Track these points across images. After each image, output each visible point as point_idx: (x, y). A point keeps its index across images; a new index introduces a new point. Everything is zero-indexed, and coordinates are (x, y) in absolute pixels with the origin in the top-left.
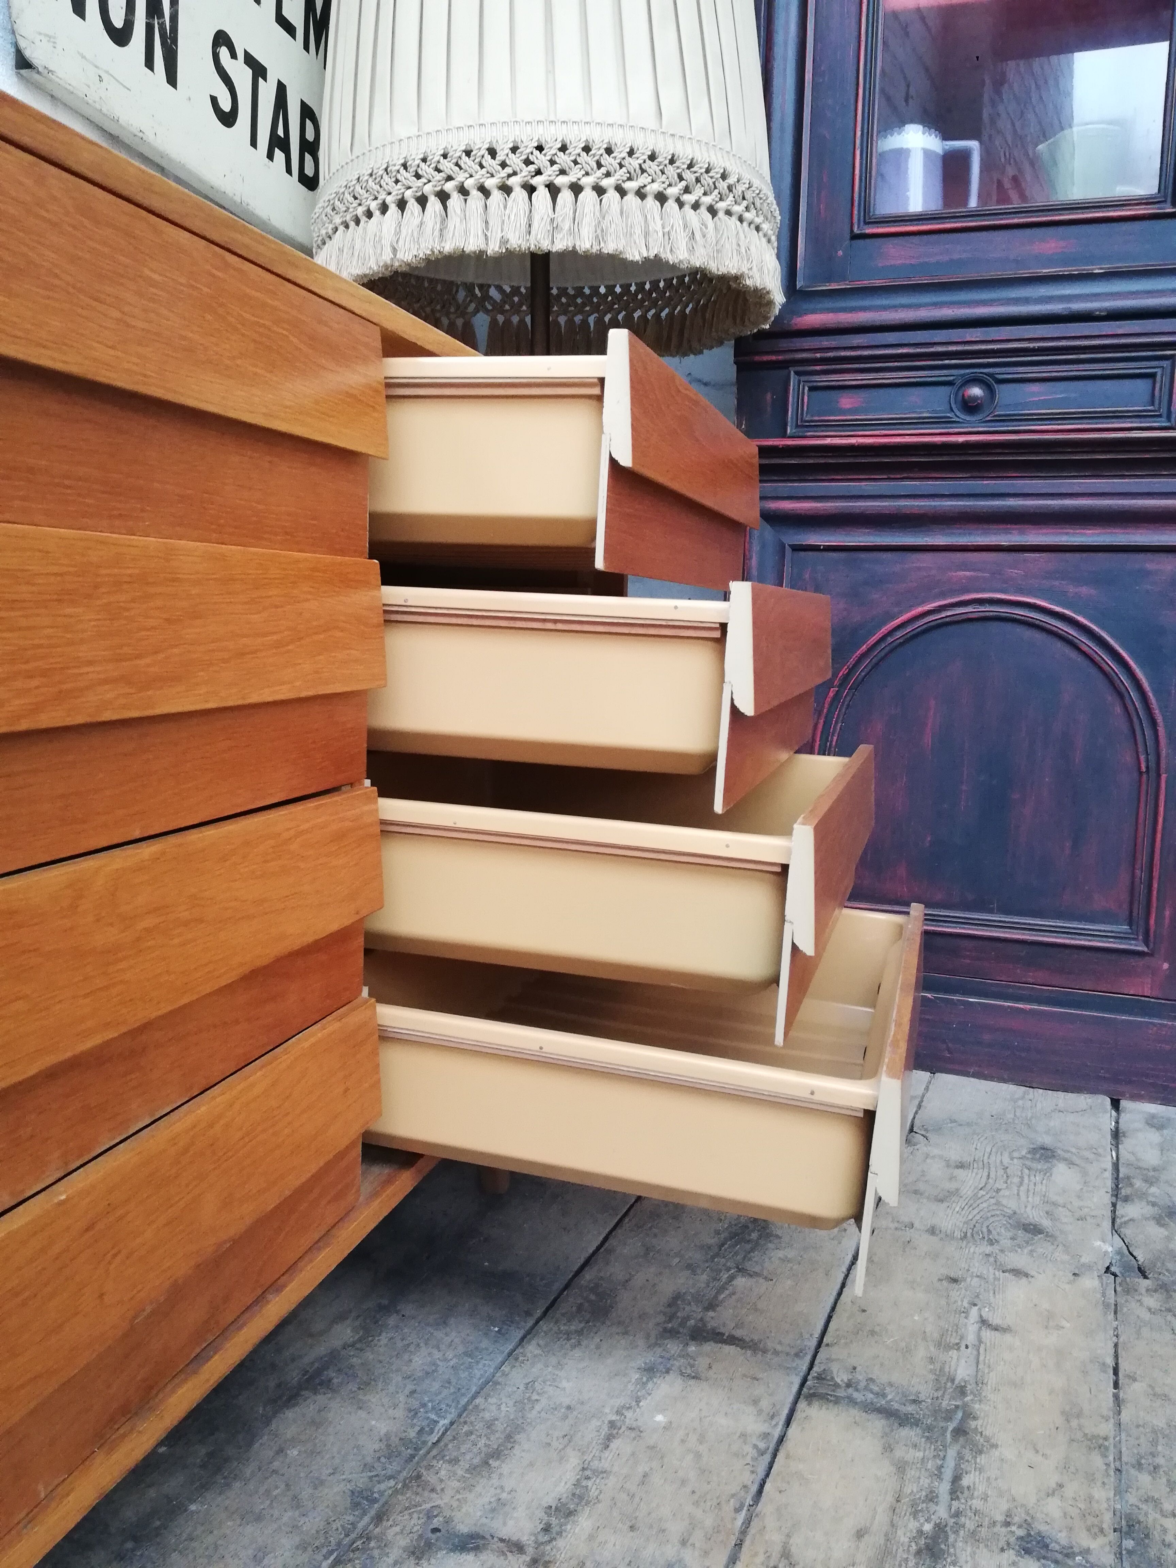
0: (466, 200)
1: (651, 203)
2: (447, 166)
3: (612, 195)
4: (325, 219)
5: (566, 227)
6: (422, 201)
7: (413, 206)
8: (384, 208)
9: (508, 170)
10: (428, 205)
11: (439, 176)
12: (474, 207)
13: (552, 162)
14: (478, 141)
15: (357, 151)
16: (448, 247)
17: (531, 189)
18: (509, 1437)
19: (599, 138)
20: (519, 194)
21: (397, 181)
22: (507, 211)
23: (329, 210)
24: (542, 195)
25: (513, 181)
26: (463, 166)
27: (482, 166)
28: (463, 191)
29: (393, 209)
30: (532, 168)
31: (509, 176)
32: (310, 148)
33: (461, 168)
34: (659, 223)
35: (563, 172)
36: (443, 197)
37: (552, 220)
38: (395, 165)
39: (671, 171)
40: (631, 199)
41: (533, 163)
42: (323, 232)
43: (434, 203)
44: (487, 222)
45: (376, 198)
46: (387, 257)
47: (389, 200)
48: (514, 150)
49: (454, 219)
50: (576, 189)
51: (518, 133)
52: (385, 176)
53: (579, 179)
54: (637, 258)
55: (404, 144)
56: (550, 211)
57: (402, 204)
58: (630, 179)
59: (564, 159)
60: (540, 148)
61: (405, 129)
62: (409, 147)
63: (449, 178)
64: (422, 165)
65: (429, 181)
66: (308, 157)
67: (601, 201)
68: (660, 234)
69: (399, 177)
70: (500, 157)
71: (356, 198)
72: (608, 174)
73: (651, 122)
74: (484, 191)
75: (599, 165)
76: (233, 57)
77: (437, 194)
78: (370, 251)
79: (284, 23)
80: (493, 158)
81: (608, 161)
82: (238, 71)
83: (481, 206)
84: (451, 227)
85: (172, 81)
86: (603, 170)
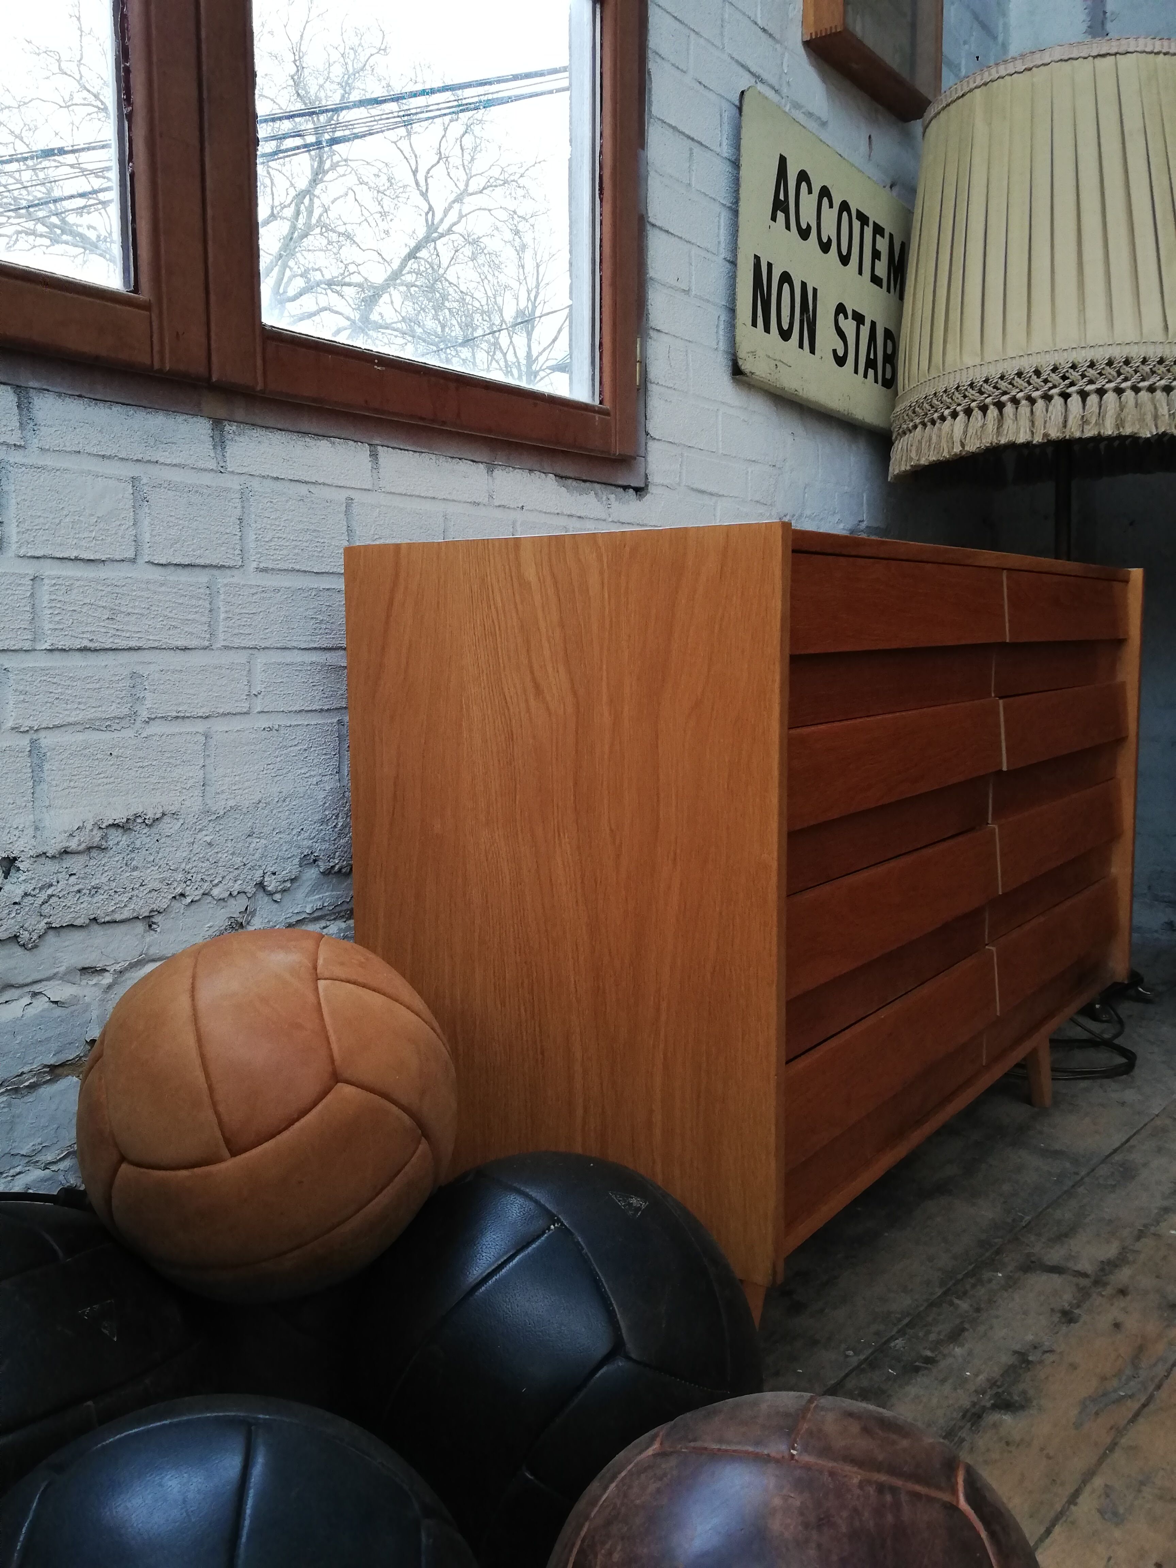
0: (1017, 408)
1: (1159, 394)
2: (1003, 385)
3: (1129, 394)
4: (906, 418)
5: (1094, 422)
6: (984, 409)
7: (977, 413)
8: (954, 415)
9: (1050, 385)
10: (989, 411)
11: (997, 392)
12: (1023, 412)
13: (1083, 376)
14: (1027, 367)
15: (934, 374)
16: (1003, 441)
17: (1065, 396)
18: (1072, 1229)
19: (1119, 354)
20: (1058, 401)
21: (965, 397)
22: (1049, 415)
23: (910, 413)
24: (1075, 400)
25: (1053, 392)
26: (1015, 384)
28: (1015, 401)
29: (961, 416)
30: (1067, 382)
31: (1050, 389)
32: (891, 359)
33: (1014, 386)
34: (1166, 408)
35: (1091, 382)
36: (1000, 406)
37: (1083, 417)
38: (964, 386)
40: (1144, 395)
41: (1068, 378)
42: (905, 426)
43: (993, 412)
44: (1033, 422)
45: (948, 408)
46: (957, 449)
47: (959, 408)
48: (1054, 370)
49: (1008, 422)
50: (1101, 392)
51: (1056, 359)
52: (956, 393)
53: (1104, 385)
54: (1149, 435)
55: (971, 371)
56: (1081, 410)
57: (968, 412)
58: (1143, 380)
59: (1091, 373)
60: (1074, 367)
61: (970, 359)
62: (974, 372)
63: (1005, 393)
64: (985, 385)
65: (990, 396)
66: (888, 366)
67: (1120, 398)
68: (1167, 416)
69: (967, 393)
70: (1044, 376)
71: (932, 407)
72: (1126, 379)
73: (1159, 336)
74: (1032, 401)
75: (1119, 374)
76: (846, 317)
77: (995, 404)
78: (944, 444)
79: (876, 280)
80: (1038, 377)
81: (1127, 370)
82: (848, 326)
83: (1029, 409)
84: (1005, 427)
85: (812, 351)
86: (1122, 377)
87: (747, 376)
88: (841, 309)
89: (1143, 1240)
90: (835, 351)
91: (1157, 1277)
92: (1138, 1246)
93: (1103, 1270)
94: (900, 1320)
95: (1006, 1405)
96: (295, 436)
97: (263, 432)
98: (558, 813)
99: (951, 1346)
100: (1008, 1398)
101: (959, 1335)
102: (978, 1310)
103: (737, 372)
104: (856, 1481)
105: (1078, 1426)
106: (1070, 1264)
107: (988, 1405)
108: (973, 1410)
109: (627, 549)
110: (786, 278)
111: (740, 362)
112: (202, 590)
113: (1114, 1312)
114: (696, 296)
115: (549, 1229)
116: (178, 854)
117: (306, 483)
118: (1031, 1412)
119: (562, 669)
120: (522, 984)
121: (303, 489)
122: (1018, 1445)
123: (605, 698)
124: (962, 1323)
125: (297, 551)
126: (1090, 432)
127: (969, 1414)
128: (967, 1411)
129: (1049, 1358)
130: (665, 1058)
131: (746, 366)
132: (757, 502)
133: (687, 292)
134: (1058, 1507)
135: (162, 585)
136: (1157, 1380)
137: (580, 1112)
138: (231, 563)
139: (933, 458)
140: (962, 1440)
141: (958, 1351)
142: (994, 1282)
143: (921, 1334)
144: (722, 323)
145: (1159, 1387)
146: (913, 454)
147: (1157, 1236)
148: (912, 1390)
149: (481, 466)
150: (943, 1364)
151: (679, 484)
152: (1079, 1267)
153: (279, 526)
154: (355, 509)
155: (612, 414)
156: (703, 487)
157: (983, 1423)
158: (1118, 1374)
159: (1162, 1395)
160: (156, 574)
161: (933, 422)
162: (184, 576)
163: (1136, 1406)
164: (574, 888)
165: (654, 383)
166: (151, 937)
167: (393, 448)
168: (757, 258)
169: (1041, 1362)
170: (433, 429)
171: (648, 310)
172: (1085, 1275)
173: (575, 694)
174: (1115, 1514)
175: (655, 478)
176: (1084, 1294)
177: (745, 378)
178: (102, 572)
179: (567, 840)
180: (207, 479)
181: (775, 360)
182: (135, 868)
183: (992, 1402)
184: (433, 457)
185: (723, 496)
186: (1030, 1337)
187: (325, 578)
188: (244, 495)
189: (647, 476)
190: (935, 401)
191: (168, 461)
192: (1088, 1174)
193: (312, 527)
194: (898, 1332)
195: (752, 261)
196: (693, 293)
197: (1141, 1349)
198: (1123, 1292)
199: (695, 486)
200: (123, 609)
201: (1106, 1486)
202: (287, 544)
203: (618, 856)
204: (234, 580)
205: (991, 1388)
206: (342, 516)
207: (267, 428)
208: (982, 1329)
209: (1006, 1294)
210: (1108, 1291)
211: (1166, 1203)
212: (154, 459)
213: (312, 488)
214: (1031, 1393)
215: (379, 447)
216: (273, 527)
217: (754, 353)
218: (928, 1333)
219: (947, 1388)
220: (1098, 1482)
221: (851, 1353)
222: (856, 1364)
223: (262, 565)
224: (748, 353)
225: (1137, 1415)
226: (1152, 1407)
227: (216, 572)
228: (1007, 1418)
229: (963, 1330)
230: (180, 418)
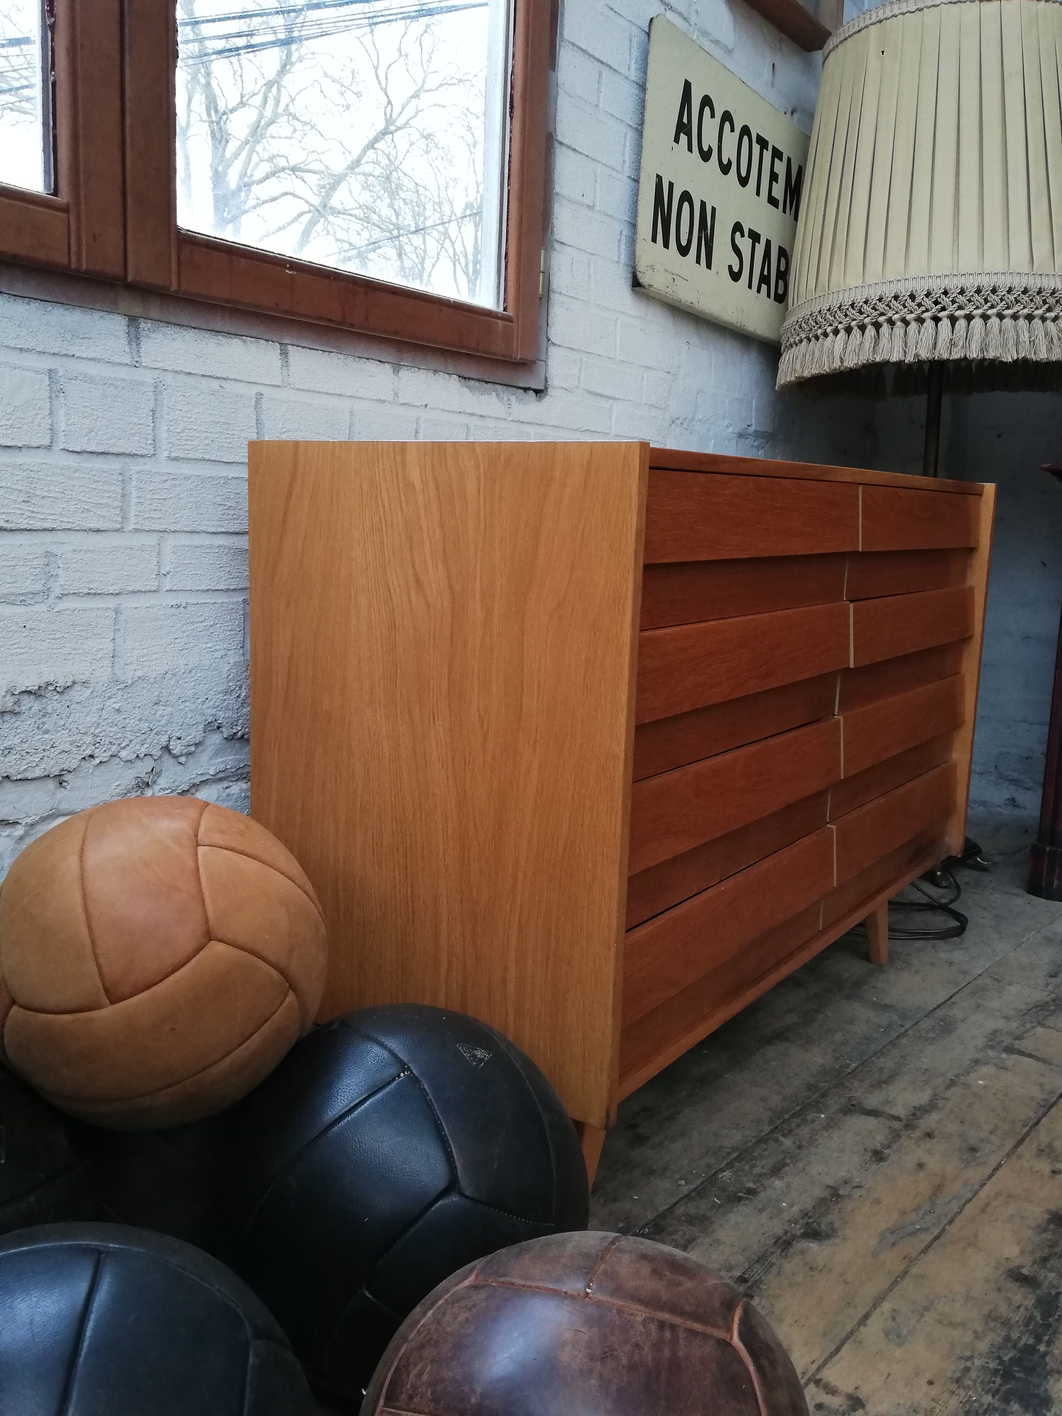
0: (892, 329)
1: (1022, 322)
2: (881, 307)
3: (994, 321)
4: (793, 332)
5: (961, 345)
6: (862, 328)
7: (856, 332)
8: (836, 332)
9: (923, 308)
10: (867, 331)
11: (875, 313)
12: (898, 333)
13: (953, 302)
14: (903, 291)
15: (819, 293)
16: (878, 359)
17: (936, 320)
18: (892, 1077)
19: (987, 283)
20: (929, 324)
21: (846, 315)
22: (921, 336)
23: (797, 327)
24: (945, 323)
25: (925, 315)
27: (905, 307)
28: (891, 322)
29: (842, 333)
30: (939, 307)
31: (923, 312)
32: (783, 275)
33: (890, 308)
34: (1027, 335)
35: (960, 308)
36: (877, 326)
37: (951, 340)
38: (845, 306)
39: (1038, 299)
40: (1008, 322)
41: (940, 303)
42: (792, 340)
43: (870, 331)
44: (906, 343)
45: (831, 325)
46: (837, 364)
47: (840, 326)
48: (928, 295)
49: (884, 341)
50: (969, 318)
51: (931, 284)
52: (838, 312)
53: (972, 312)
54: (1010, 360)
55: (853, 292)
56: (950, 334)
57: (849, 330)
58: (1008, 308)
59: (962, 299)
60: (945, 293)
61: (853, 281)
62: (856, 293)
63: (882, 314)
64: (864, 305)
65: (868, 316)
66: (781, 282)
67: (986, 324)
68: (1027, 343)
69: (848, 313)
70: (918, 300)
71: (817, 323)
72: (992, 307)
73: (1025, 268)
74: (906, 323)
75: (986, 301)
76: (743, 236)
77: (873, 324)
78: (825, 358)
79: (772, 201)
80: (913, 301)
81: (993, 298)
82: (744, 244)
83: (902, 331)
84: (881, 345)
85: (709, 266)
86: (989, 304)
87: (645, 288)
88: (738, 227)
89: (953, 1089)
90: (730, 267)
91: (962, 1122)
92: (948, 1094)
93: (914, 1115)
94: (729, 1154)
95: (813, 1234)
96: (207, 335)
97: (177, 329)
98: (433, 697)
99: (772, 1179)
100: (817, 1227)
101: (780, 1170)
102: (800, 1147)
103: (636, 284)
104: (639, 1319)
105: (875, 1254)
106: (886, 1109)
107: (799, 1233)
108: (785, 1238)
109: (502, 458)
110: (686, 197)
111: (639, 275)
112: (115, 477)
113: (920, 1154)
114: (600, 212)
115: (399, 1076)
116: (88, 719)
117: (218, 378)
118: (836, 1241)
119: (440, 566)
120: (398, 848)
121: (215, 384)
122: (821, 1270)
123: (478, 596)
124: (784, 1158)
125: (207, 442)
126: (957, 354)
127: (780, 1241)
128: (780, 1238)
129: (858, 1192)
130: (520, 922)
131: (644, 279)
132: (651, 405)
133: (591, 207)
134: (849, 1328)
135: (76, 471)
136: (949, 1217)
137: (444, 966)
138: (144, 452)
139: (815, 371)
140: (771, 1265)
141: (778, 1183)
142: (816, 1123)
143: (746, 1168)
144: (624, 237)
145: (951, 1222)
146: (798, 367)
147: (967, 1086)
148: (734, 1218)
149: (388, 366)
150: (762, 1195)
151: (577, 387)
152: (894, 1111)
153: (190, 418)
154: (265, 404)
155: (514, 320)
156: (600, 391)
157: (791, 1250)
158: (916, 1209)
159: (953, 1229)
160: (71, 461)
161: (817, 338)
162: (98, 464)
163: (929, 1238)
164: (445, 765)
165: (556, 292)
166: (61, 794)
167: (303, 347)
168: (659, 178)
169: (849, 1196)
170: (341, 330)
171: (552, 223)
172: (898, 1119)
173: (451, 589)
174: (899, 1336)
175: (555, 381)
176: (896, 1136)
177: (643, 290)
178: (20, 458)
179: (441, 723)
180: (122, 373)
181: (672, 274)
182: (47, 732)
183: (802, 1230)
184: (341, 356)
185: (619, 399)
186: (843, 1173)
187: (234, 467)
188: (157, 389)
189: (546, 378)
190: (819, 318)
191: (85, 355)
192: (912, 1027)
193: (223, 420)
194: (727, 1164)
195: (654, 180)
196: (598, 208)
197: (938, 1188)
198: (929, 1135)
199: (592, 390)
200: (38, 492)
201: (894, 1310)
202: (198, 435)
203: (485, 739)
204: (147, 468)
205: (802, 1218)
206: (252, 409)
207: (182, 326)
208: (801, 1165)
209: (826, 1134)
210: (918, 1133)
211: (977, 1056)
212: (70, 353)
213: (224, 384)
214: (838, 1224)
215: (290, 347)
216: (185, 419)
217: (652, 267)
218: (754, 1166)
219: (764, 1217)
220: (887, 1306)
221: (683, 1182)
222: (686, 1192)
223: (173, 455)
224: (648, 266)
225: (929, 1246)
226: (942, 1240)
227: (128, 460)
228: (814, 1246)
229: (785, 1165)
230: (97, 315)
